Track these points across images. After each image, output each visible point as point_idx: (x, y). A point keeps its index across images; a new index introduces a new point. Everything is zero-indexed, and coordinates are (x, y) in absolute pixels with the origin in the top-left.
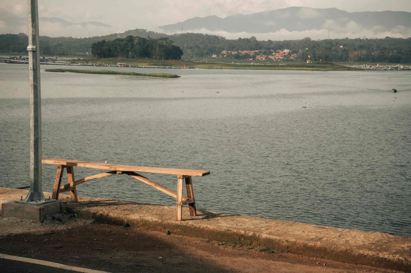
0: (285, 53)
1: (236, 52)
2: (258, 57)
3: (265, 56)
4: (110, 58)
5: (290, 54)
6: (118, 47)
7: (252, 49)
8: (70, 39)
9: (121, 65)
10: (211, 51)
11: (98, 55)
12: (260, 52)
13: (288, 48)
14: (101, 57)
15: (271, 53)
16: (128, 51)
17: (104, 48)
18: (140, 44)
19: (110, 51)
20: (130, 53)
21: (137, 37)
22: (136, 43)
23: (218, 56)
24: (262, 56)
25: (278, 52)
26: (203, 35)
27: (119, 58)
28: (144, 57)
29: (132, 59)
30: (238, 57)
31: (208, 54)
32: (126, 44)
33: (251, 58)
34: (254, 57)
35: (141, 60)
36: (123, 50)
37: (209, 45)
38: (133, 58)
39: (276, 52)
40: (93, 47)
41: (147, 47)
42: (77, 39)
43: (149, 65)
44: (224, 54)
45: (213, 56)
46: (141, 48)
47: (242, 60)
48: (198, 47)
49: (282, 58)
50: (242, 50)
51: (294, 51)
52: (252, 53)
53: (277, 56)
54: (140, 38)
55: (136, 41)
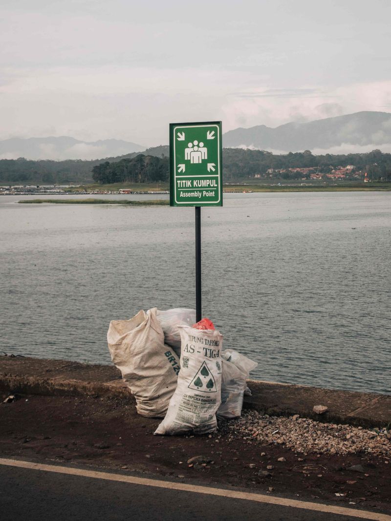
0: (347, 170)
1: (284, 171)
2: (314, 177)
3: (323, 174)
4: (115, 184)
5: (353, 171)
6: (125, 169)
7: (305, 166)
8: (79, 161)
9: (124, 191)
10: (253, 171)
11: (100, 180)
12: (316, 170)
13: (351, 164)
14: (104, 183)
15: (329, 171)
16: (137, 174)
17: (108, 171)
18: (152, 164)
19: (114, 174)
20: (140, 176)
21: (149, 156)
22: (147, 164)
23: (262, 175)
24: (317, 175)
25: (339, 169)
26: (244, 150)
27: (126, 183)
28: (157, 181)
29: (142, 184)
30: (286, 176)
31: (249, 174)
32: (135, 165)
33: (304, 178)
34: (308, 176)
35: (152, 184)
36: (130, 173)
37: (251, 162)
38: (143, 182)
39: (335, 169)
40: (94, 171)
41: (160, 168)
42: (87, 161)
43: (162, 190)
44: (269, 174)
45: (256, 176)
46: (153, 169)
47: (292, 180)
48: (237, 165)
49: (344, 176)
50: (293, 168)
51: (359, 168)
52: (305, 171)
53: (337, 174)
54: (152, 157)
55: (147, 161)
